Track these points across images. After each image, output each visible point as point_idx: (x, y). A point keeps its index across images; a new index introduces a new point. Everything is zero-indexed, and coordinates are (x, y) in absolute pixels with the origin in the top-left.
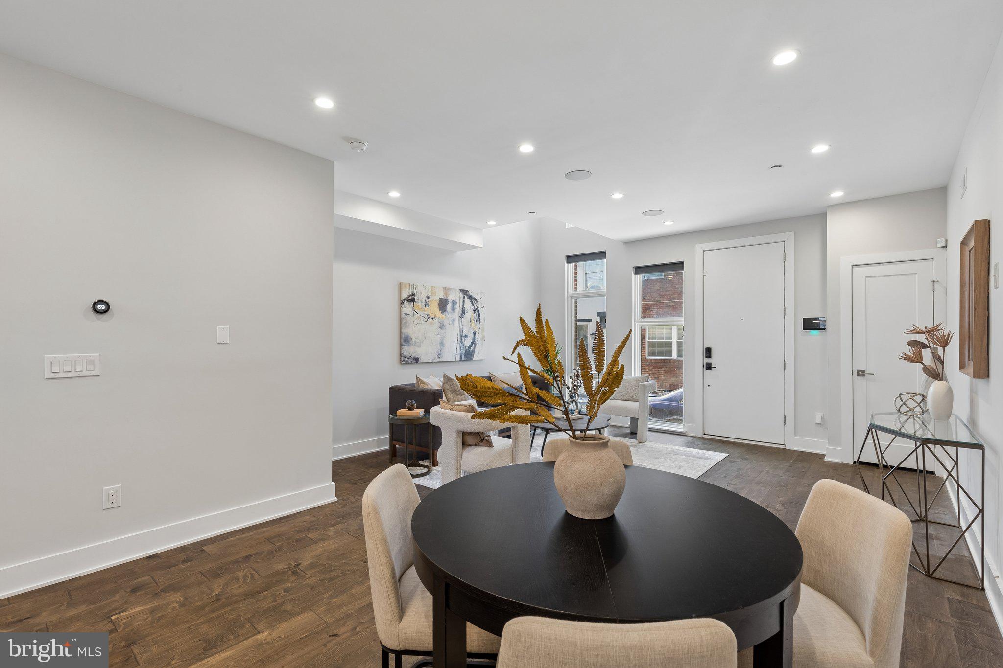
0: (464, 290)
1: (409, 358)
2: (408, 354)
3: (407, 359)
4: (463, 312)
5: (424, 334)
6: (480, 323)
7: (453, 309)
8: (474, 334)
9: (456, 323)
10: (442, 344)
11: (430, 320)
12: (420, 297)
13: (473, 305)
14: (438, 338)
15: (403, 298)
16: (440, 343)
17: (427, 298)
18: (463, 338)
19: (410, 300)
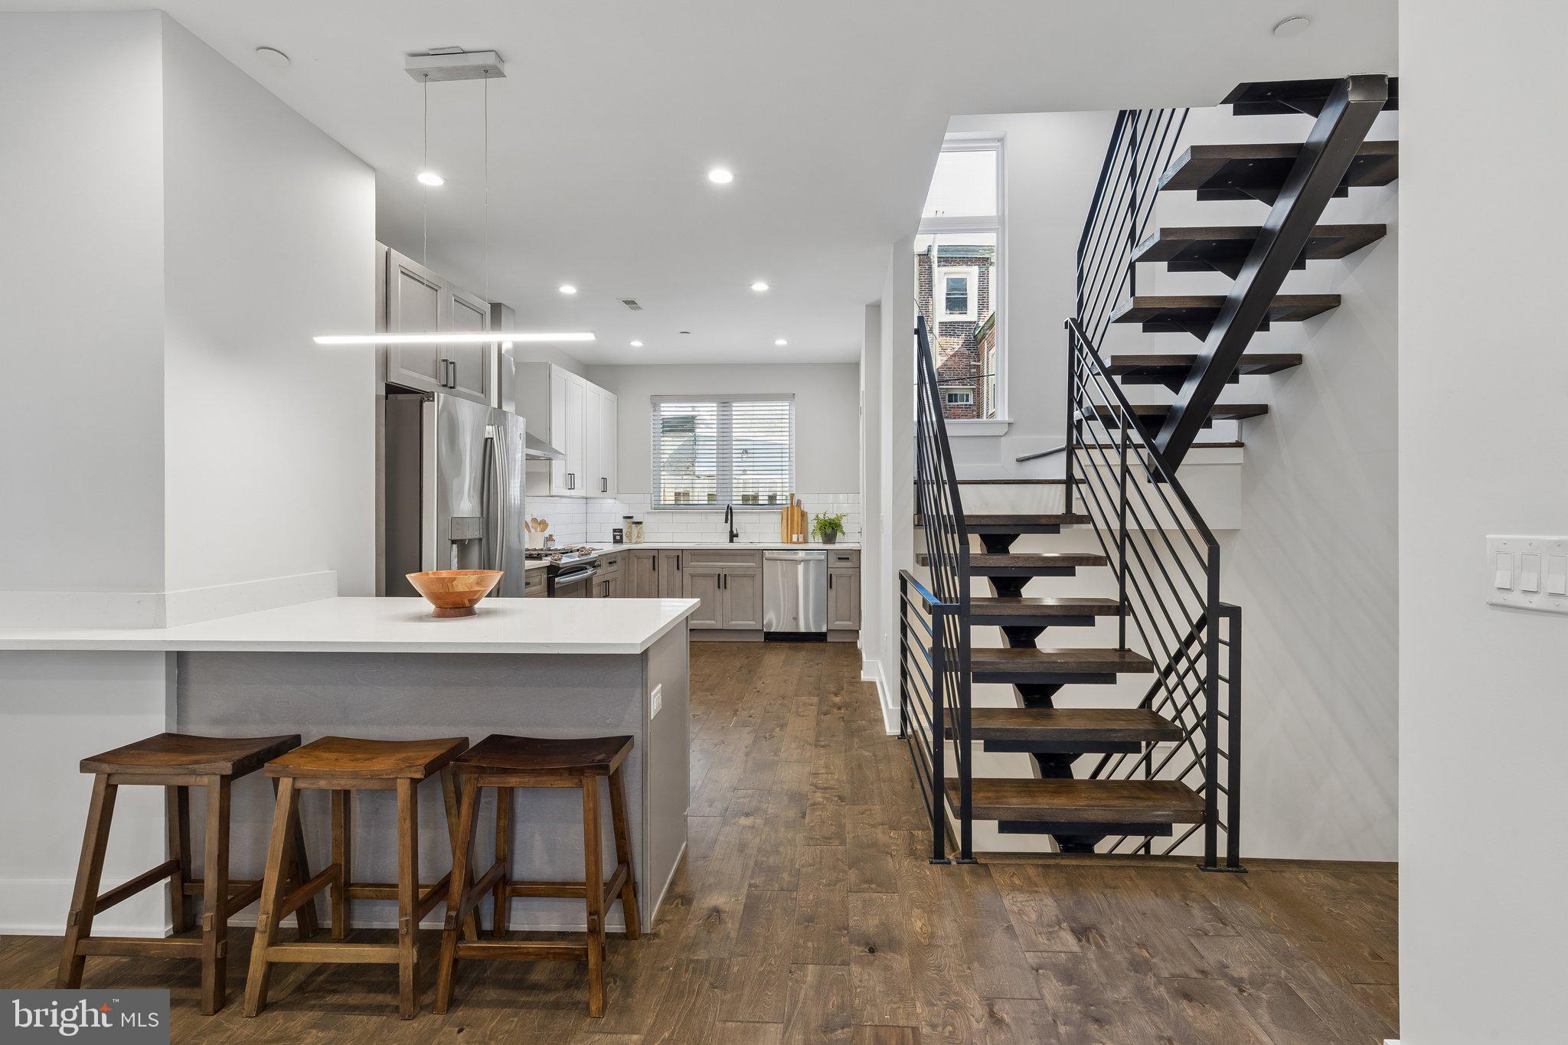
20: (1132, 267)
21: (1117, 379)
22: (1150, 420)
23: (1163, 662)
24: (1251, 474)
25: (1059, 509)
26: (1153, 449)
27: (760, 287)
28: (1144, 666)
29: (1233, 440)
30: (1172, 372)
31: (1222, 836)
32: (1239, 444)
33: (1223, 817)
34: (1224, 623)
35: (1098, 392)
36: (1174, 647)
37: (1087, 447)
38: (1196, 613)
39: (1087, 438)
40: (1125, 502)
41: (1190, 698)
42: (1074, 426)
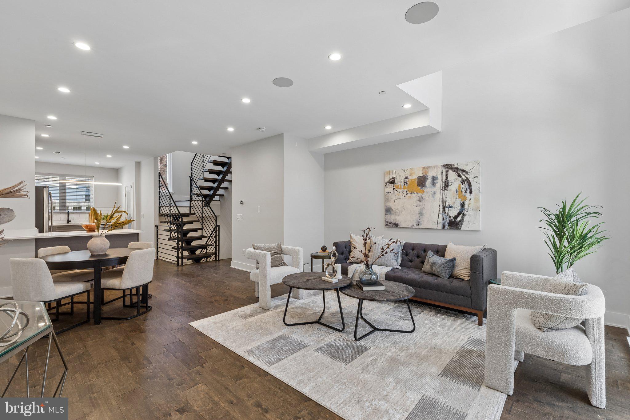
0: (447, 165)
1: (391, 223)
2: (389, 221)
3: (388, 224)
4: (447, 185)
5: (403, 206)
6: (471, 192)
7: (434, 184)
8: (463, 205)
9: (438, 196)
10: (421, 214)
11: (409, 195)
12: (400, 180)
13: (460, 176)
14: (417, 210)
15: (386, 182)
16: (419, 213)
17: (406, 178)
18: (447, 210)
19: (391, 182)
20: (203, 172)
21: (200, 189)
22: (205, 196)
23: (209, 235)
24: (221, 206)
25: (188, 212)
26: (206, 201)
27: (109, 156)
28: (206, 237)
29: (218, 200)
30: (209, 189)
31: (217, 256)
32: (219, 201)
33: (217, 254)
34: (218, 227)
35: (196, 191)
36: (211, 232)
37: (194, 200)
38: (214, 227)
39: (194, 199)
40: (202, 211)
41: (213, 239)
42: (191, 196)
